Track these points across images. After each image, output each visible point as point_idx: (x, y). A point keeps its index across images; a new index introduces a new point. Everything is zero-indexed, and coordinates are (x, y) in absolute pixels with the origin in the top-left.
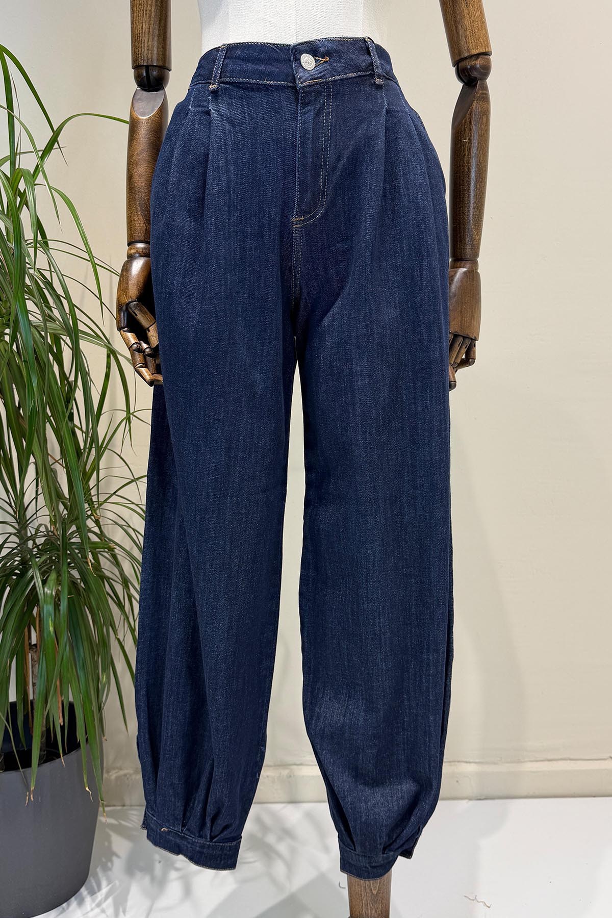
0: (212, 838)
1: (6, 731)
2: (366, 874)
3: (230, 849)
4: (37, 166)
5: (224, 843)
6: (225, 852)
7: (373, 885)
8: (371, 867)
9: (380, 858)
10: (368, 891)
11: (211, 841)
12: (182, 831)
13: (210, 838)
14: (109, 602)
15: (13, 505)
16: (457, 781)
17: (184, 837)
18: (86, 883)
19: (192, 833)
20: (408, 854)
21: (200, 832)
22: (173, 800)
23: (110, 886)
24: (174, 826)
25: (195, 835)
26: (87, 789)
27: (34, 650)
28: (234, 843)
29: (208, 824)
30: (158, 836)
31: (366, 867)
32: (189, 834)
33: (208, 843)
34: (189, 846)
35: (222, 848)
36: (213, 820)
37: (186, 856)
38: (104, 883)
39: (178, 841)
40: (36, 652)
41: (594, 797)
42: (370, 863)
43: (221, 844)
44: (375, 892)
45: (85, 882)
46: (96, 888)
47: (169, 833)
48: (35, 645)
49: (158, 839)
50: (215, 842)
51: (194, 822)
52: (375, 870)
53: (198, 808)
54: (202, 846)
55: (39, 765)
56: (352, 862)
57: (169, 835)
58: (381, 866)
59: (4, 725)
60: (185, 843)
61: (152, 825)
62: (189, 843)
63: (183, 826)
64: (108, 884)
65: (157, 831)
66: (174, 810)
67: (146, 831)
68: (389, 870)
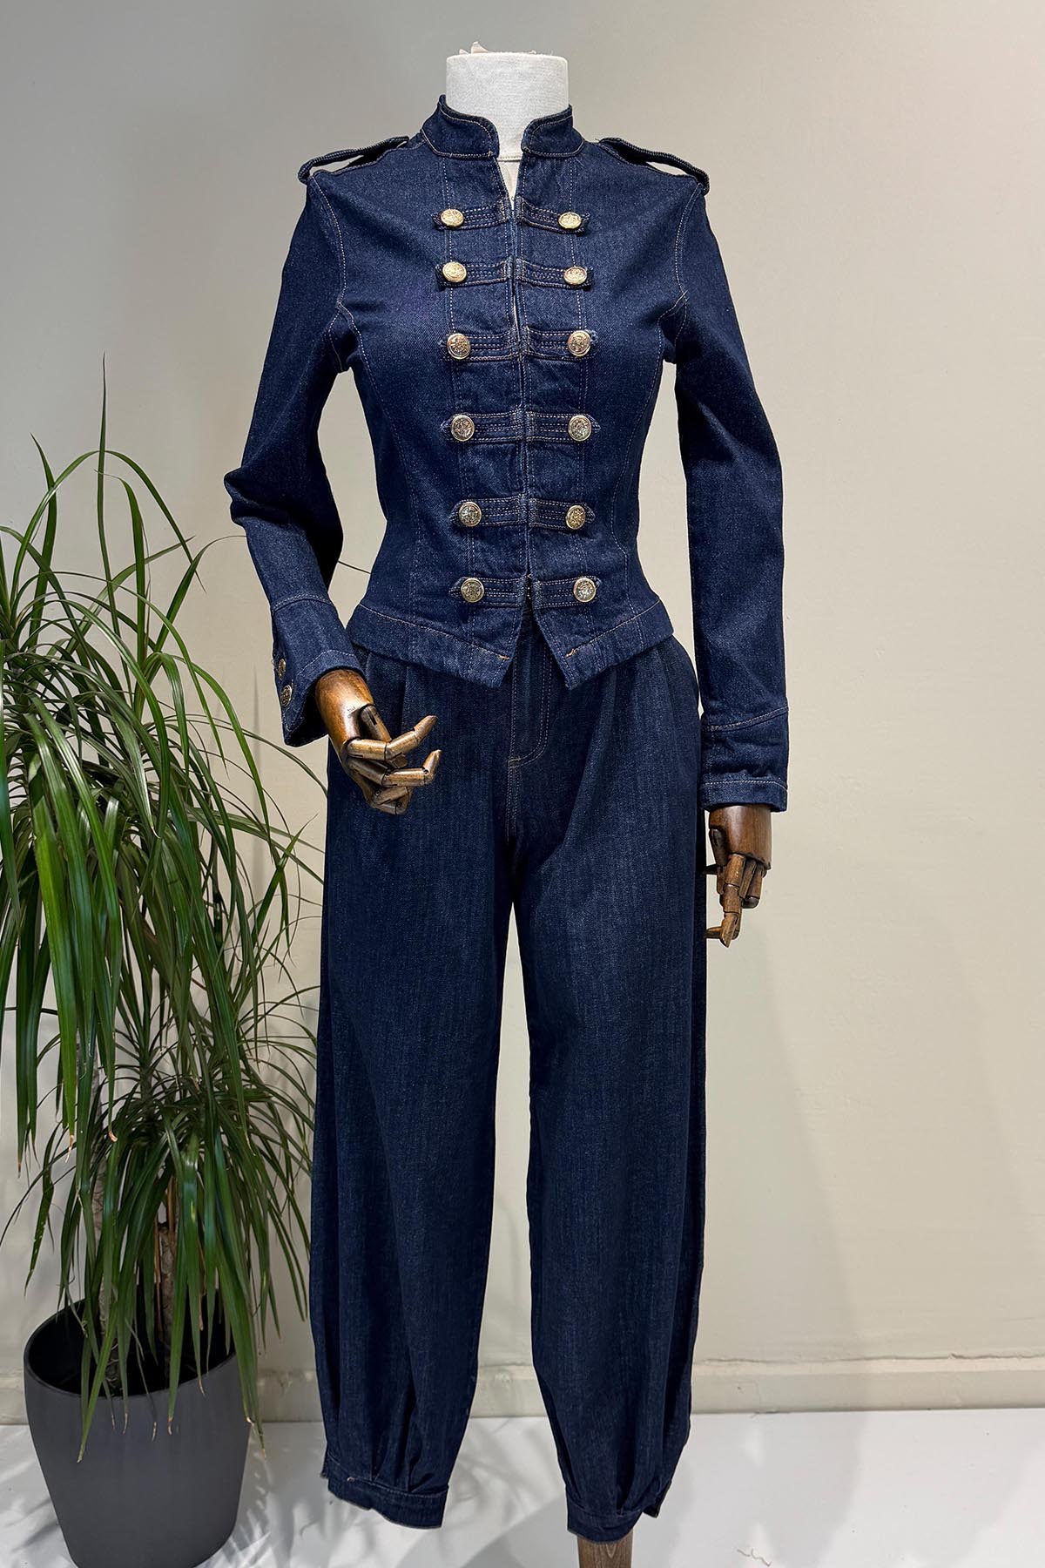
0: (411, 1488)
1: (133, 1339)
2: (598, 1536)
3: (434, 1503)
4: (164, 627)
5: (426, 1494)
6: (426, 1505)
7: (610, 1549)
8: (604, 1528)
9: (615, 1518)
10: (602, 1554)
11: (410, 1492)
12: (373, 1479)
13: (409, 1486)
14: (267, 1168)
15: (135, 1039)
16: (739, 1388)
17: (376, 1487)
18: (233, 1533)
19: (385, 1481)
20: (653, 1511)
21: (395, 1479)
22: (358, 1443)
23: (267, 1536)
24: (362, 1475)
25: (390, 1484)
26: (249, 1420)
27: (165, 1232)
28: (439, 1495)
29: (407, 1468)
30: (343, 1487)
31: (598, 1529)
32: (382, 1483)
33: (406, 1494)
34: (382, 1498)
35: (424, 1501)
36: (413, 1462)
37: (379, 1510)
38: (257, 1531)
39: (368, 1492)
40: (167, 1234)
41: (929, 1409)
42: (603, 1524)
43: (422, 1496)
44: (611, 1556)
45: (232, 1530)
46: (246, 1537)
47: (357, 1482)
48: (166, 1224)
49: (342, 1491)
50: (414, 1494)
51: (388, 1467)
52: (609, 1532)
53: (393, 1449)
54: (399, 1498)
55: (180, 1383)
56: (582, 1522)
57: (356, 1485)
58: (616, 1528)
59: (130, 1335)
60: (378, 1495)
61: (335, 1473)
62: (382, 1494)
63: (374, 1473)
64: (264, 1533)
65: (341, 1481)
66: (361, 1456)
67: (327, 1481)
68: (629, 1531)
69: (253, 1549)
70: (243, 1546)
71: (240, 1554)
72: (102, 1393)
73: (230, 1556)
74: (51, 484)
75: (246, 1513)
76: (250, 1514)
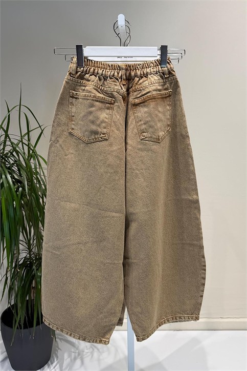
45: (50, 359)
46: (53, 361)
64: (57, 360)
69: (54, 364)
70: (52, 363)
71: (51, 366)
72: (18, 328)
73: (49, 366)
74: (9, 111)
75: (53, 355)
76: (54, 355)
